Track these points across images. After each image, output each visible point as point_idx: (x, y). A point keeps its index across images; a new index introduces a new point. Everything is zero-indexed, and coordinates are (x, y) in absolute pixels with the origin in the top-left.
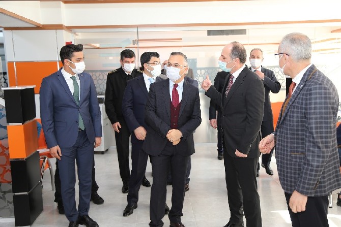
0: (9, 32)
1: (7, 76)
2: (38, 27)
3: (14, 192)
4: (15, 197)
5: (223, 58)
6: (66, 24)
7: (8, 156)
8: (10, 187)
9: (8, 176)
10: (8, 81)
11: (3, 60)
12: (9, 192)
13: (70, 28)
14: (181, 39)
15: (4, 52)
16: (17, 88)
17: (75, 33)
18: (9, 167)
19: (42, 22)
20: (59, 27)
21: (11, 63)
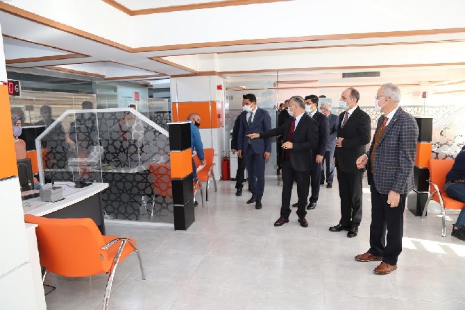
0: (174, 79)
1: (171, 114)
2: (196, 74)
3: (174, 203)
4: (175, 207)
5: (344, 98)
6: (218, 70)
7: (170, 176)
8: (171, 200)
9: (170, 192)
10: (172, 119)
11: (169, 101)
12: (171, 203)
13: (221, 74)
14: (317, 81)
15: (169, 94)
16: (178, 123)
17: (225, 78)
18: (170, 185)
19: (199, 69)
20: (212, 73)
21: (174, 103)
